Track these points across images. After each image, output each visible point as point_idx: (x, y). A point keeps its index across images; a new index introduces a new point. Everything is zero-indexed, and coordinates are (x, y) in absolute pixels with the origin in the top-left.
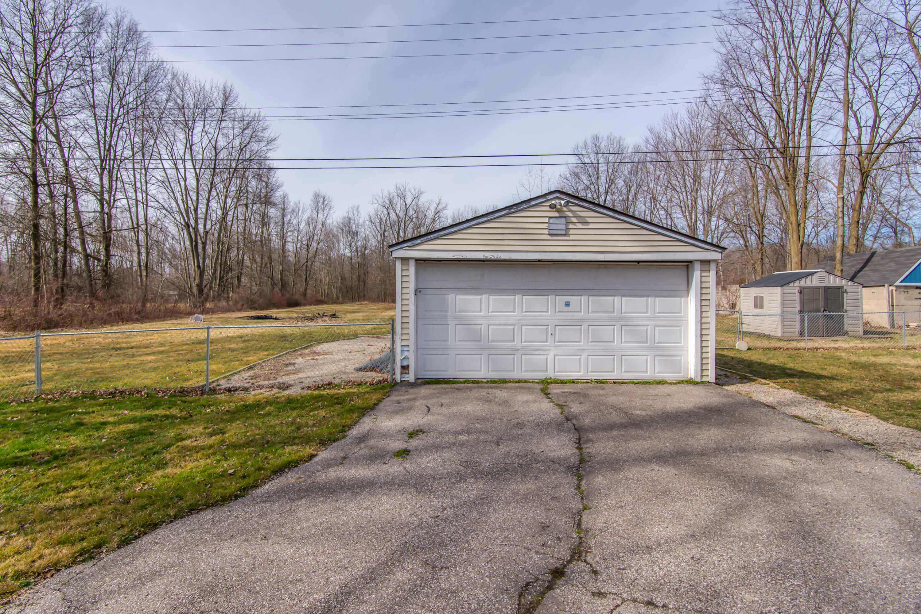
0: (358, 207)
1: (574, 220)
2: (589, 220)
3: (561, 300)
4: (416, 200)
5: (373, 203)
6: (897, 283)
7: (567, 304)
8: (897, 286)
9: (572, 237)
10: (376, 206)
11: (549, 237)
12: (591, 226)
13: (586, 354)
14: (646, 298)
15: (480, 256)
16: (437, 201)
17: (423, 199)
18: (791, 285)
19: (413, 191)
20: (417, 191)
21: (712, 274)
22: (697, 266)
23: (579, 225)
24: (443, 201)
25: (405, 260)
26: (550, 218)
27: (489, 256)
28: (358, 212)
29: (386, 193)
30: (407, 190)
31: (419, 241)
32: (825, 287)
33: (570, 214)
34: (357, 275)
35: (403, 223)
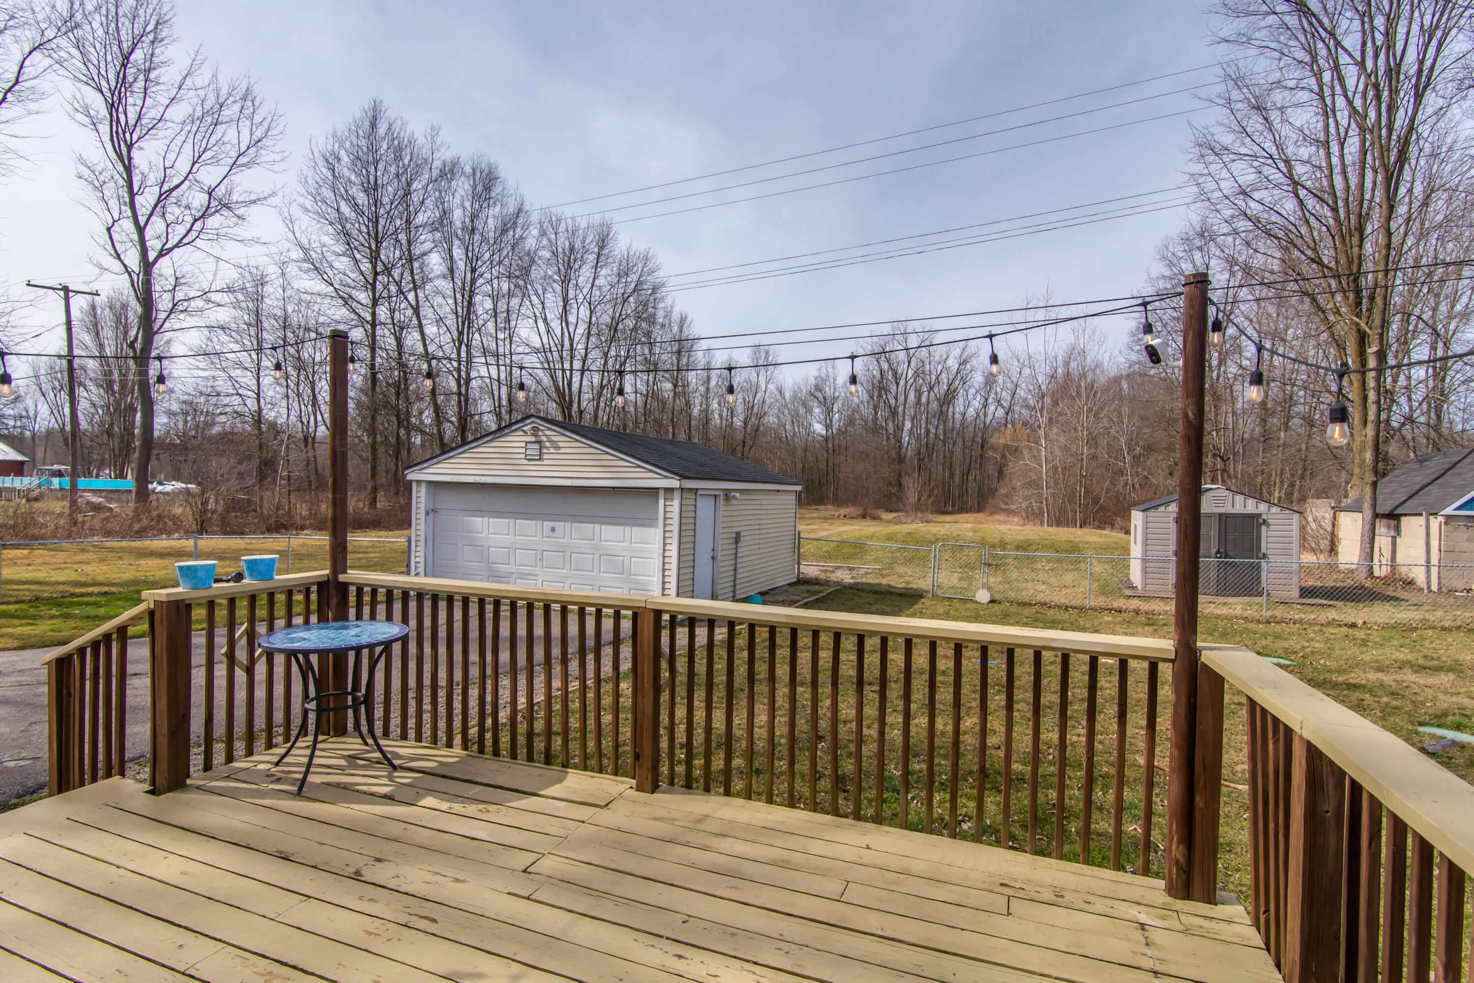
1: (548, 444)
2: (561, 445)
3: (548, 524)
6: (1449, 511)
7: (553, 530)
8: (1448, 517)
9: (545, 462)
11: (526, 462)
12: (562, 451)
13: (569, 581)
14: (622, 528)
15: (471, 479)
18: (1162, 509)
19: (921, 331)
20: (927, 331)
21: (676, 503)
22: (662, 494)
23: (552, 450)
25: (419, 482)
26: (527, 443)
27: (479, 479)
30: (910, 328)
31: (425, 465)
32: (1220, 515)
33: (544, 438)
34: (830, 463)
35: (902, 382)
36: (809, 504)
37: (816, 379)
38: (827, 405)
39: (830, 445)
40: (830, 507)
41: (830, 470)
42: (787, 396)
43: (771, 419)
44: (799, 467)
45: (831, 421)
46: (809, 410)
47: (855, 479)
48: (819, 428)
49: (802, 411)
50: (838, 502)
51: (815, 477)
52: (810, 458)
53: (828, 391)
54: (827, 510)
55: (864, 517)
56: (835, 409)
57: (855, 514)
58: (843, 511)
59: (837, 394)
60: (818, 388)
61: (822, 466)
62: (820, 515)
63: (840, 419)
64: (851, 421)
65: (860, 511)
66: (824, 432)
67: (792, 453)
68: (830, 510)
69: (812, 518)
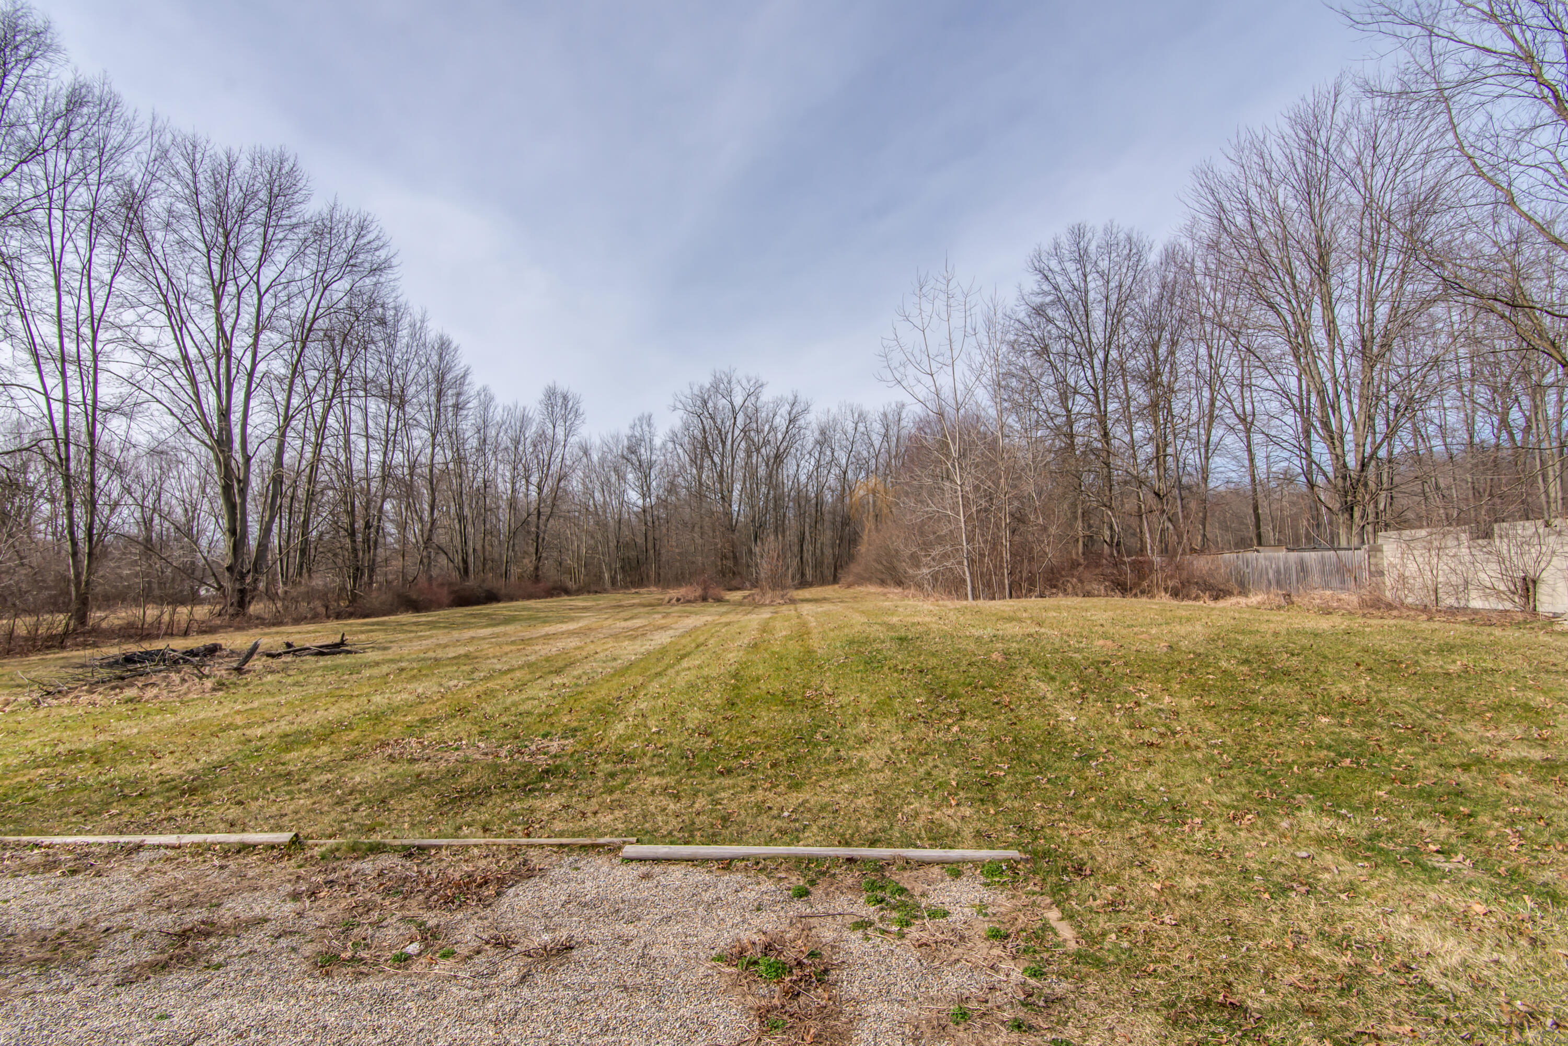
0: (650, 417)
4: (753, 399)
5: (675, 409)
10: (681, 413)
16: (791, 398)
17: (766, 397)
19: (744, 383)
20: (752, 383)
24: (802, 398)
28: (649, 425)
29: (696, 391)
30: (734, 381)
34: (650, 538)
35: (729, 442)
36: (627, 588)
37: (629, 438)
38: (644, 470)
39: (649, 518)
40: (653, 589)
41: (650, 545)
42: (595, 457)
43: (575, 484)
44: (613, 544)
45: (649, 489)
46: (621, 477)
47: (680, 554)
48: (633, 496)
49: (614, 478)
50: (663, 582)
51: (633, 554)
52: (626, 531)
53: (644, 453)
54: (651, 593)
55: (704, 599)
56: (653, 475)
57: (691, 596)
58: (674, 593)
59: (654, 458)
60: (632, 450)
61: (640, 540)
62: (644, 601)
63: (659, 486)
64: (672, 488)
65: (699, 592)
66: (640, 502)
67: (602, 525)
68: (652, 593)
69: (633, 605)
